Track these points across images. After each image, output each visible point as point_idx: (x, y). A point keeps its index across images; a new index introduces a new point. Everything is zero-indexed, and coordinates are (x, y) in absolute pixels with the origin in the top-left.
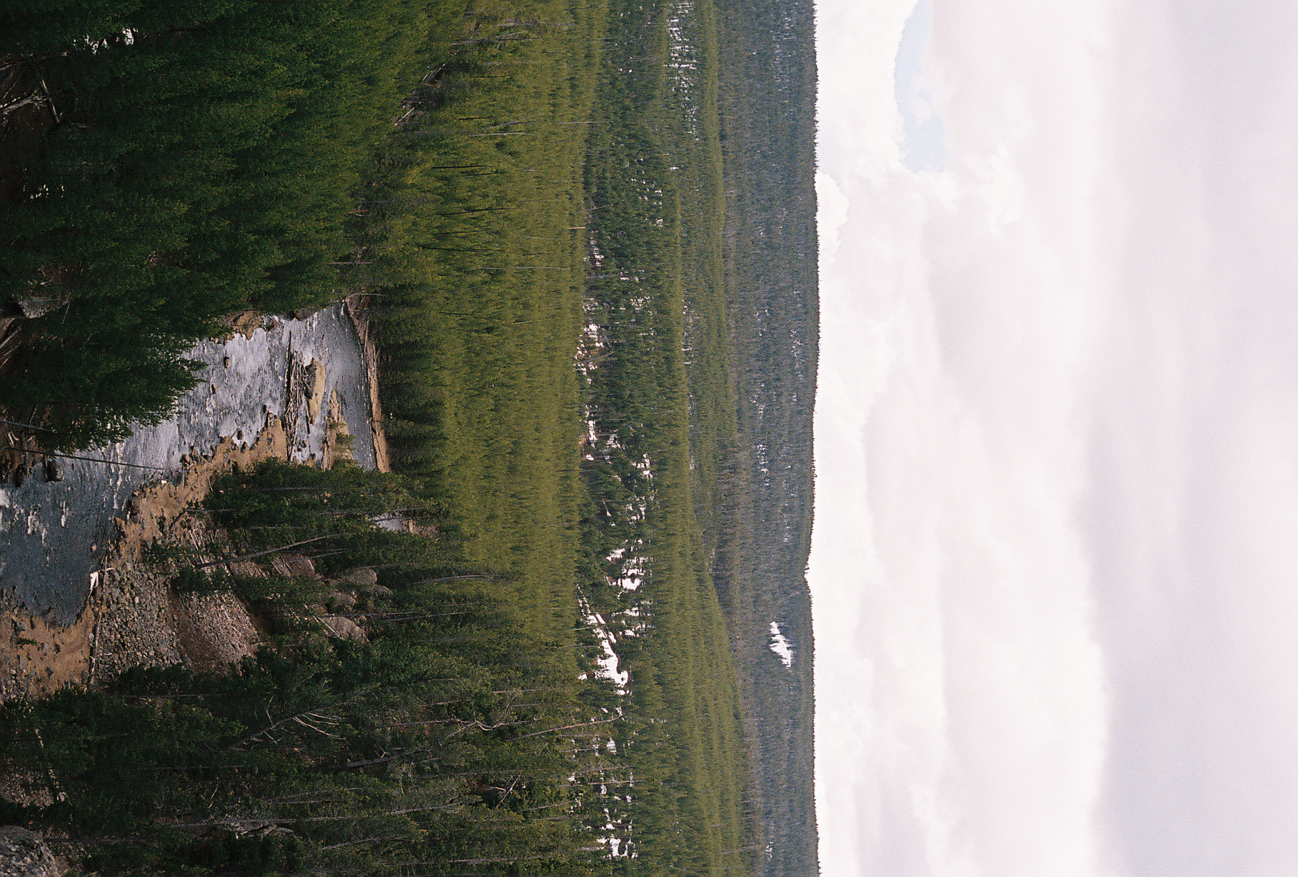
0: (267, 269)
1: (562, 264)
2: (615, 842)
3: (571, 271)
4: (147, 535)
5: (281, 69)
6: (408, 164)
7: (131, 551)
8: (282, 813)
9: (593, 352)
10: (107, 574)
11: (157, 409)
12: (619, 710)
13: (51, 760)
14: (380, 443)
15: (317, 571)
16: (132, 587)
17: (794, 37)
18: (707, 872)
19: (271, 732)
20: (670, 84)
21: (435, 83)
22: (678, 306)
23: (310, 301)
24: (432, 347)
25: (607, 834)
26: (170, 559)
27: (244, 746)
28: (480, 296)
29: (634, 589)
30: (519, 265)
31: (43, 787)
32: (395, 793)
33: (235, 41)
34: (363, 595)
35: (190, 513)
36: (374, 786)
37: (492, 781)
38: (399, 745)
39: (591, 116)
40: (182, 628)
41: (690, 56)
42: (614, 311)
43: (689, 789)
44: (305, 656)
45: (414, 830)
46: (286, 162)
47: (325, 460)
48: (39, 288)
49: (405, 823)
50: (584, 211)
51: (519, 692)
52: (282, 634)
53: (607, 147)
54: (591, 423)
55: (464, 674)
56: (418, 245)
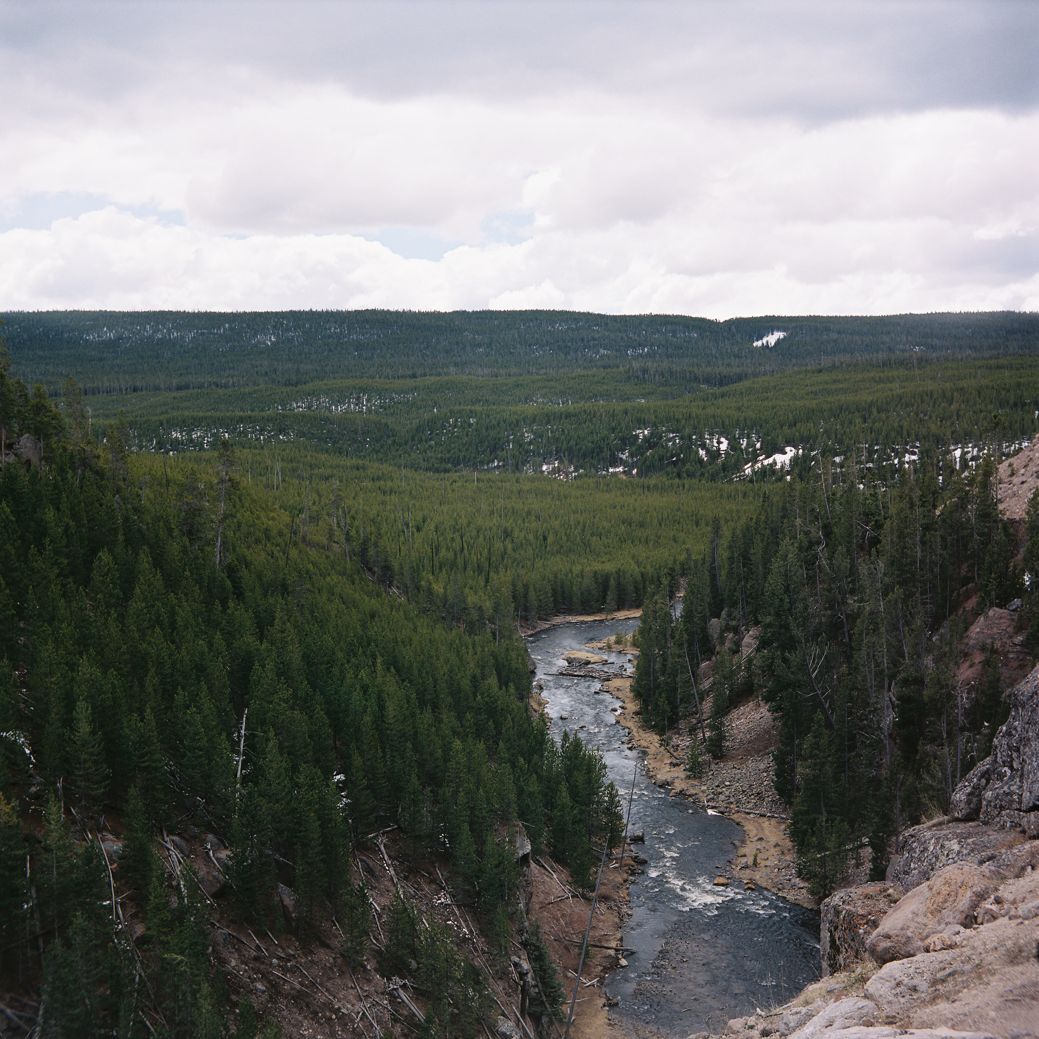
0: (500, 688)
1: (499, 489)
2: (907, 458)
3: (505, 482)
4: (682, 775)
5: (363, 674)
6: (430, 591)
7: (693, 786)
8: (880, 687)
9: (562, 467)
10: (709, 803)
11: (595, 765)
12: (813, 453)
13: (840, 846)
14: (622, 615)
15: (709, 659)
16: (718, 786)
17: (345, 325)
18: (931, 393)
19: (823, 694)
20: (377, 413)
21: (374, 572)
22: (531, 408)
23: (523, 660)
24: (556, 577)
25: (901, 463)
26: (700, 760)
27: (832, 713)
28: (522, 544)
29: (727, 442)
30: (500, 517)
31: (858, 853)
32: (868, 608)
33: (343, 705)
34: (727, 628)
35: (668, 745)
36: (863, 622)
37: (861, 541)
38: (834, 605)
39: (399, 467)
40: (748, 753)
41: (358, 399)
42: (534, 454)
43: (871, 405)
44: (769, 669)
45: (895, 596)
46: (427, 673)
47: (633, 652)
48: (510, 842)
49: (889, 602)
50: (464, 473)
51: (798, 521)
52: (753, 684)
53: (420, 456)
54: (611, 470)
55: (785, 558)
56: (486, 586)
